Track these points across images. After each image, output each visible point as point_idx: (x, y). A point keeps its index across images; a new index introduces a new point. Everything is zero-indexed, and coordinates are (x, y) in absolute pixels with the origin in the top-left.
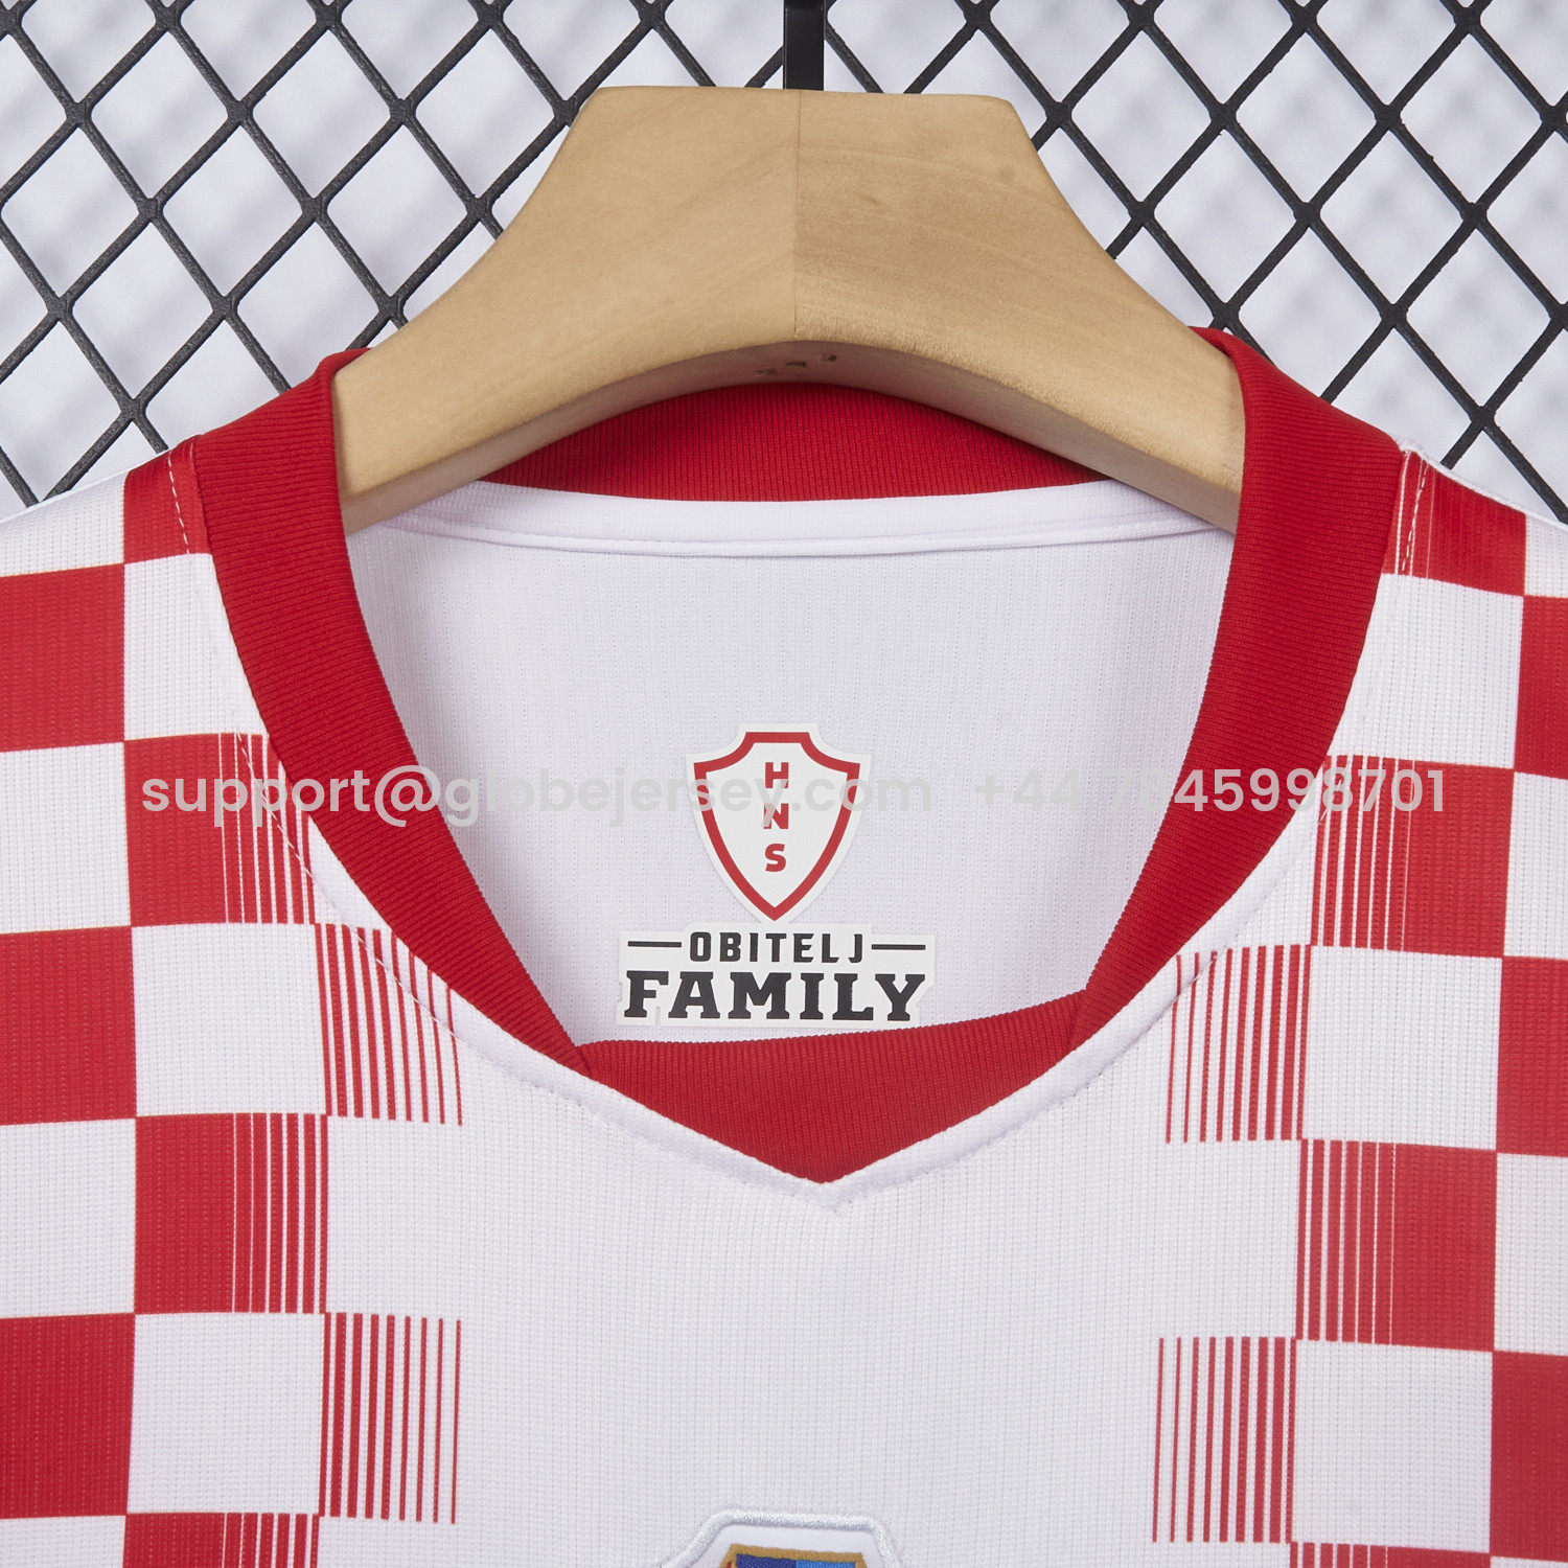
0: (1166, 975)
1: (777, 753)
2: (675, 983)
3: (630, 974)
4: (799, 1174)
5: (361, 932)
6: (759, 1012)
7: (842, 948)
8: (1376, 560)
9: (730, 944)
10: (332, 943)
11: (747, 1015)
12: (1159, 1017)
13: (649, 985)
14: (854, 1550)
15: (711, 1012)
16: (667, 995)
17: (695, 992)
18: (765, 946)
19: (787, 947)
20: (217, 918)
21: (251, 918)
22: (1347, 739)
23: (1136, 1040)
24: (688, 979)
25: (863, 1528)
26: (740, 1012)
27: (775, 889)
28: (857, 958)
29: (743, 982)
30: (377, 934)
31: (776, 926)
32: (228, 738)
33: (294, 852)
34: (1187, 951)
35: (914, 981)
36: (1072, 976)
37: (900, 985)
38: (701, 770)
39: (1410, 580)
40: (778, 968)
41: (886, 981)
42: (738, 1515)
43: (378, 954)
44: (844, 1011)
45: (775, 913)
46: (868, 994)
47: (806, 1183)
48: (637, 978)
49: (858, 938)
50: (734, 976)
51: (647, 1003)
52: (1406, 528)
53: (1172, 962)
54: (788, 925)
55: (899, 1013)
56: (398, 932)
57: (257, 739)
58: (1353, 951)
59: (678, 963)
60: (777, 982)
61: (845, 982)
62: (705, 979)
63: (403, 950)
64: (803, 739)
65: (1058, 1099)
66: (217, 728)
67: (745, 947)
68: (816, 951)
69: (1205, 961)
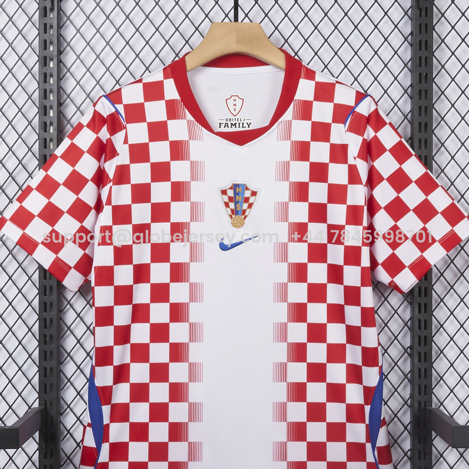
0: (277, 123)
1: (235, 98)
2: (224, 124)
3: (219, 123)
4: (239, 145)
5: (192, 121)
6: (233, 127)
7: (242, 120)
8: (299, 77)
9: (230, 120)
10: (188, 122)
11: (232, 127)
12: (276, 128)
13: (221, 124)
14: (245, 183)
15: (228, 127)
16: (223, 125)
17: (226, 125)
18: (234, 120)
19: (236, 120)
20: (176, 119)
21: (180, 119)
22: (296, 98)
23: (273, 130)
24: (226, 124)
25: (246, 181)
26: (231, 127)
27: (235, 113)
28: (244, 121)
29: (232, 124)
30: (193, 121)
31: (235, 117)
32: (176, 99)
33: (184, 112)
34: (279, 121)
35: (250, 123)
36: (267, 124)
37: (249, 124)
38: (226, 100)
39: (303, 80)
40: (235, 122)
41: (247, 123)
42: (233, 180)
43: (194, 123)
44: (243, 127)
45: (235, 116)
46: (245, 125)
47: (240, 146)
48: (220, 124)
49: (244, 119)
50: (231, 123)
51: (221, 126)
52: (303, 73)
53: (277, 122)
54: (236, 117)
55: (249, 127)
56: (196, 120)
57: (179, 100)
58: (296, 120)
59: (224, 122)
60: (235, 124)
61: (243, 124)
62: (227, 124)
63: (196, 122)
64: (238, 96)
65: (265, 137)
66: (175, 98)
67: (232, 120)
68: (239, 120)
69: (281, 122)
